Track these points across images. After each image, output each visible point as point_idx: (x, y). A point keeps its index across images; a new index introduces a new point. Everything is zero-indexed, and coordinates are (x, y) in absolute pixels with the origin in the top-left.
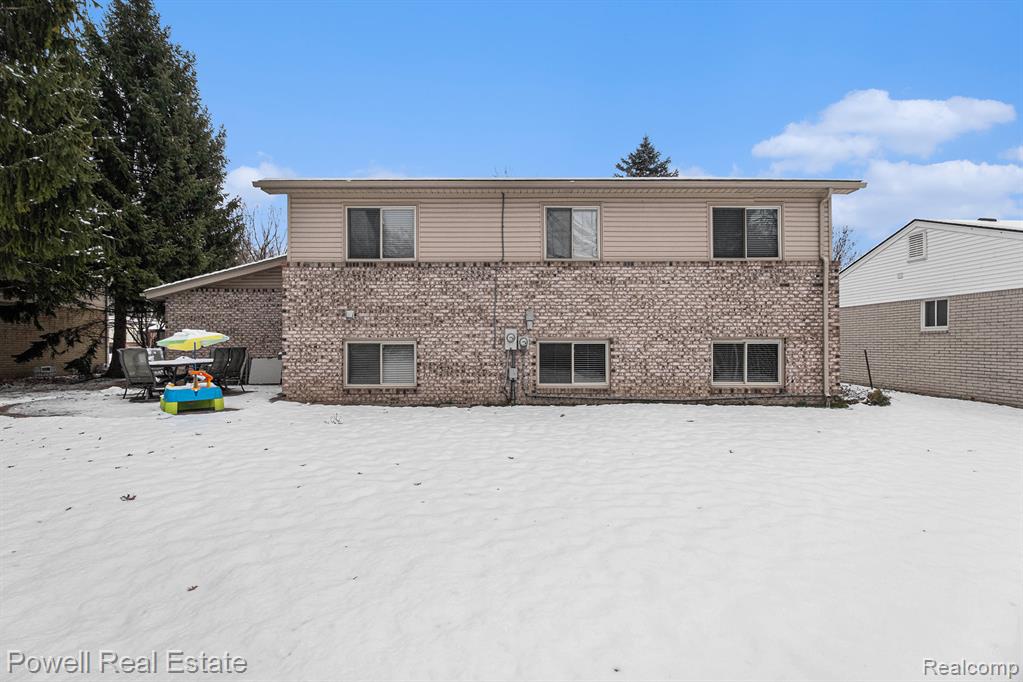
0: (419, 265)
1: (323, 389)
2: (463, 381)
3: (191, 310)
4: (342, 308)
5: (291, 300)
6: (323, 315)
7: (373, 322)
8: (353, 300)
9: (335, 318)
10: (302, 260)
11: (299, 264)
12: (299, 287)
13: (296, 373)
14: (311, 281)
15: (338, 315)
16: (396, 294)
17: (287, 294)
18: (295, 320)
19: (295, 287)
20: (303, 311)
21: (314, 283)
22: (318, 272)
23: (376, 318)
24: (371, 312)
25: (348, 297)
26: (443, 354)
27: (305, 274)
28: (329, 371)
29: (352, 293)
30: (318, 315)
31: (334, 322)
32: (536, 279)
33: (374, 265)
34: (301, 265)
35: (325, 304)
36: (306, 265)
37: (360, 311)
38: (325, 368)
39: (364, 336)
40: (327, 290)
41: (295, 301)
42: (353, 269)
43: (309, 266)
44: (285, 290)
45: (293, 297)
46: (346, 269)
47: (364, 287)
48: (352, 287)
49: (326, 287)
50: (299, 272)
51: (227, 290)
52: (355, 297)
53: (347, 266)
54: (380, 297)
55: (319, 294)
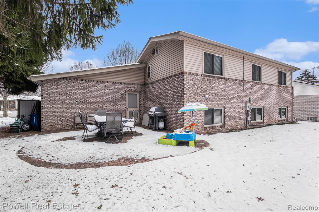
0: (226, 79)
1: (198, 128)
2: (236, 122)
3: (59, 89)
4: (204, 94)
5: (187, 89)
6: (198, 97)
7: (213, 100)
8: (207, 91)
9: (202, 98)
10: (192, 72)
11: (190, 73)
12: (190, 83)
13: (189, 122)
14: (194, 82)
15: (203, 97)
16: (220, 89)
17: (186, 86)
18: (188, 98)
19: (188, 83)
20: (191, 94)
21: (195, 82)
22: (196, 78)
23: (214, 98)
24: (213, 96)
25: (206, 89)
26: (231, 112)
27: (192, 78)
28: (200, 120)
29: (207, 88)
30: (197, 96)
31: (201, 99)
32: (251, 87)
33: (214, 77)
34: (191, 74)
35: (199, 92)
36: (193, 74)
37: (210, 96)
38: (199, 119)
39: (211, 106)
40: (199, 86)
41: (188, 90)
42: (208, 78)
43: (194, 75)
44: (185, 84)
45: (188, 88)
46: (205, 78)
47: (211, 85)
48: (207, 85)
49: (199, 84)
50: (190, 77)
51: (82, 80)
52: (208, 89)
53: (206, 76)
54: (215, 90)
55: (197, 87)
